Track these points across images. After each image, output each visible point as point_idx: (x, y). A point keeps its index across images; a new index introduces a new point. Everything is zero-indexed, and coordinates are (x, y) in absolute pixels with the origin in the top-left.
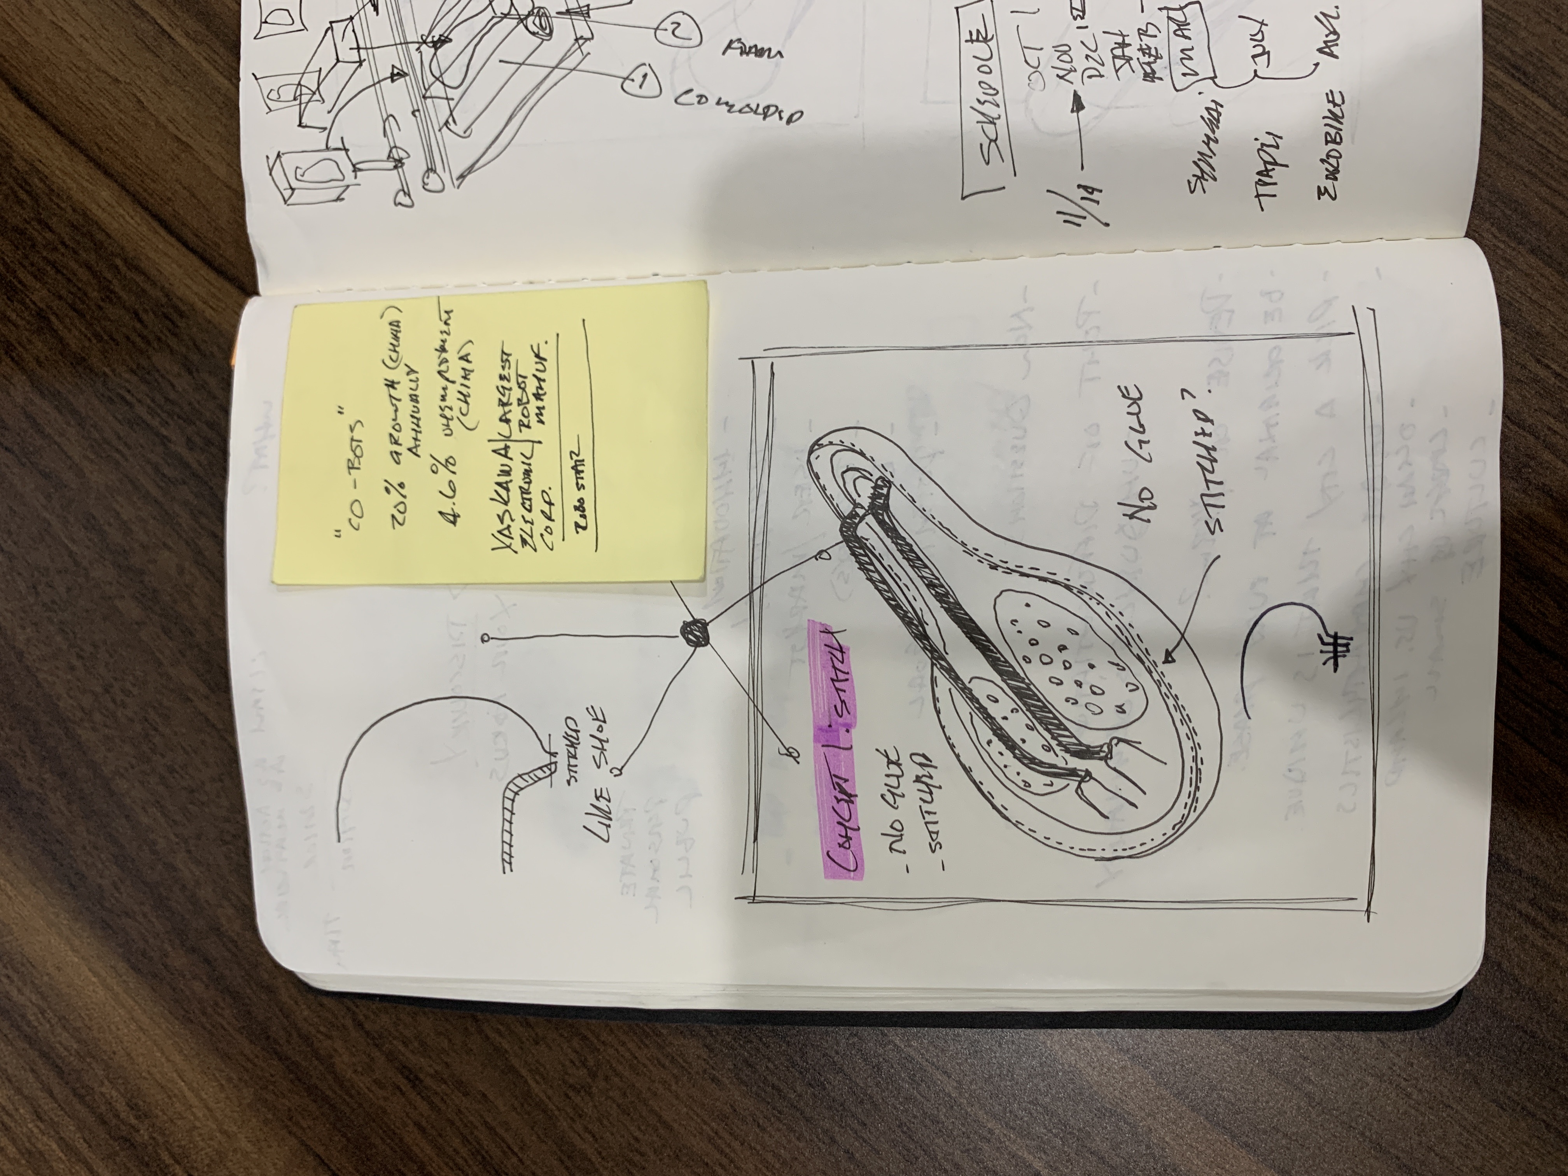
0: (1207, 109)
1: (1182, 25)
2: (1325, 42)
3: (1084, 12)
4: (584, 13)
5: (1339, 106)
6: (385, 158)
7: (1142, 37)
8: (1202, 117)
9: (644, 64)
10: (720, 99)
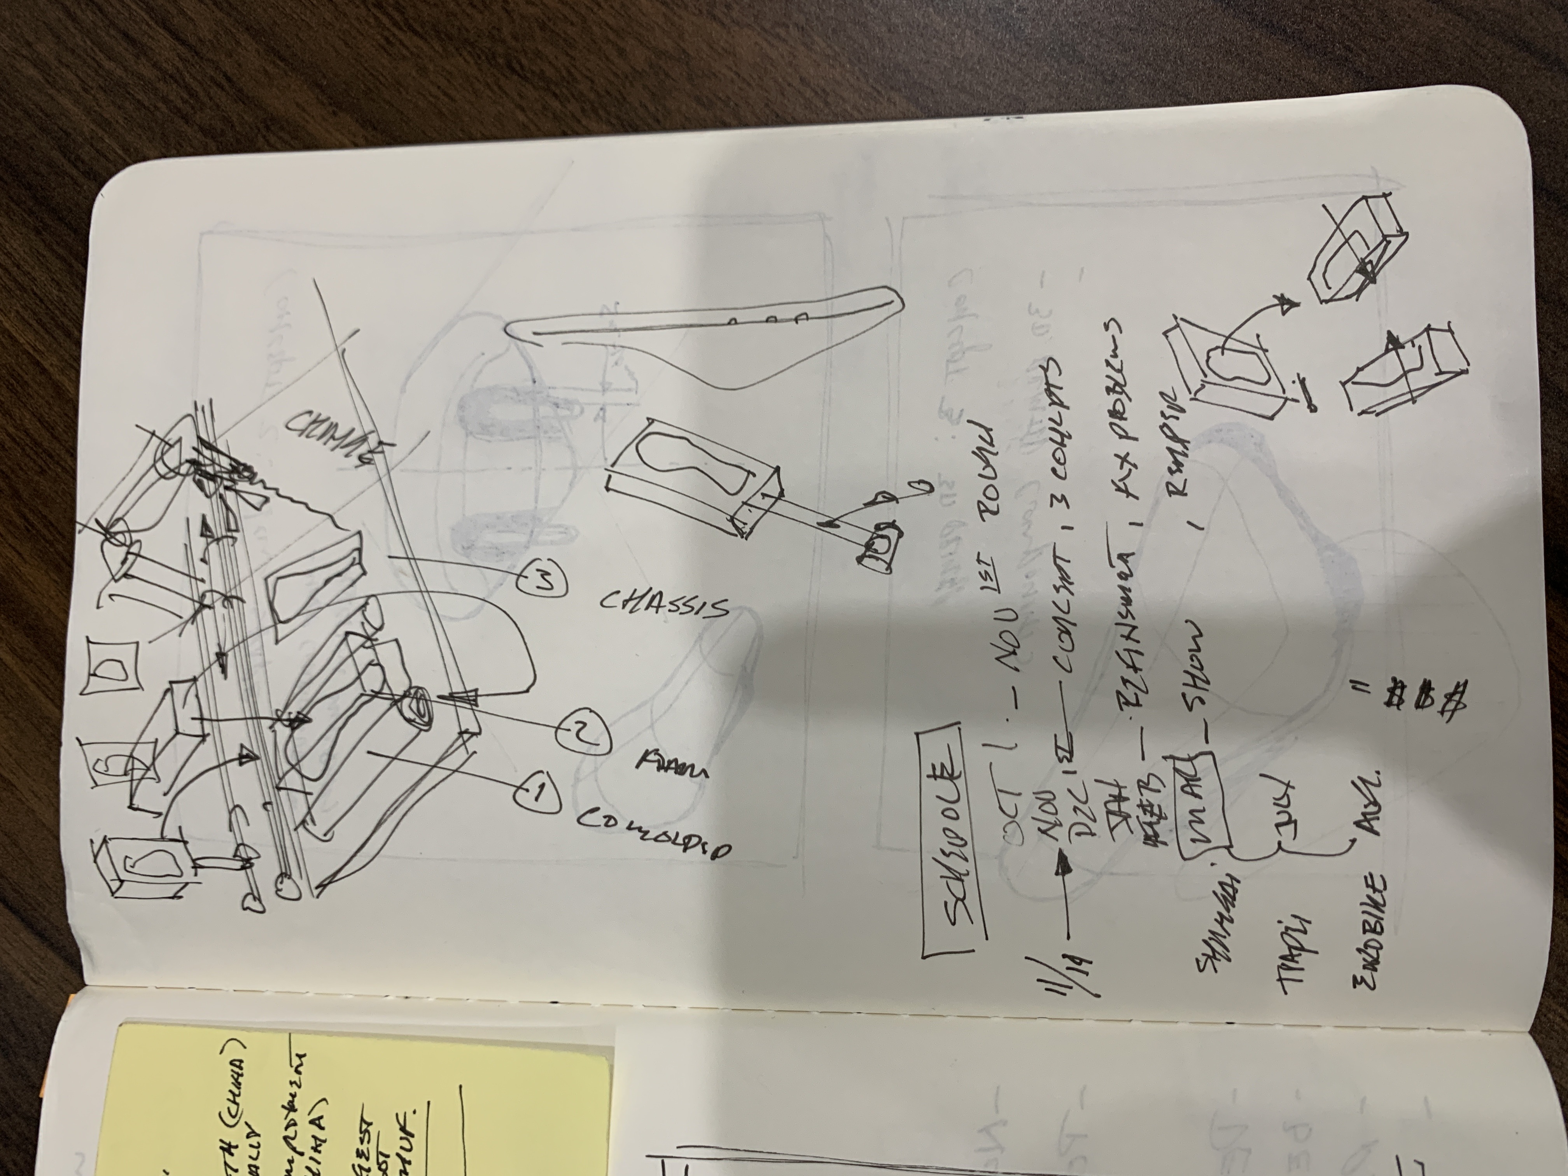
0: (1221, 884)
1: (1191, 780)
2: (1364, 814)
3: (1071, 753)
4: (470, 699)
5: (1380, 892)
6: (230, 856)
7: (1142, 790)
8: (1214, 893)
9: (542, 772)
10: (632, 823)
